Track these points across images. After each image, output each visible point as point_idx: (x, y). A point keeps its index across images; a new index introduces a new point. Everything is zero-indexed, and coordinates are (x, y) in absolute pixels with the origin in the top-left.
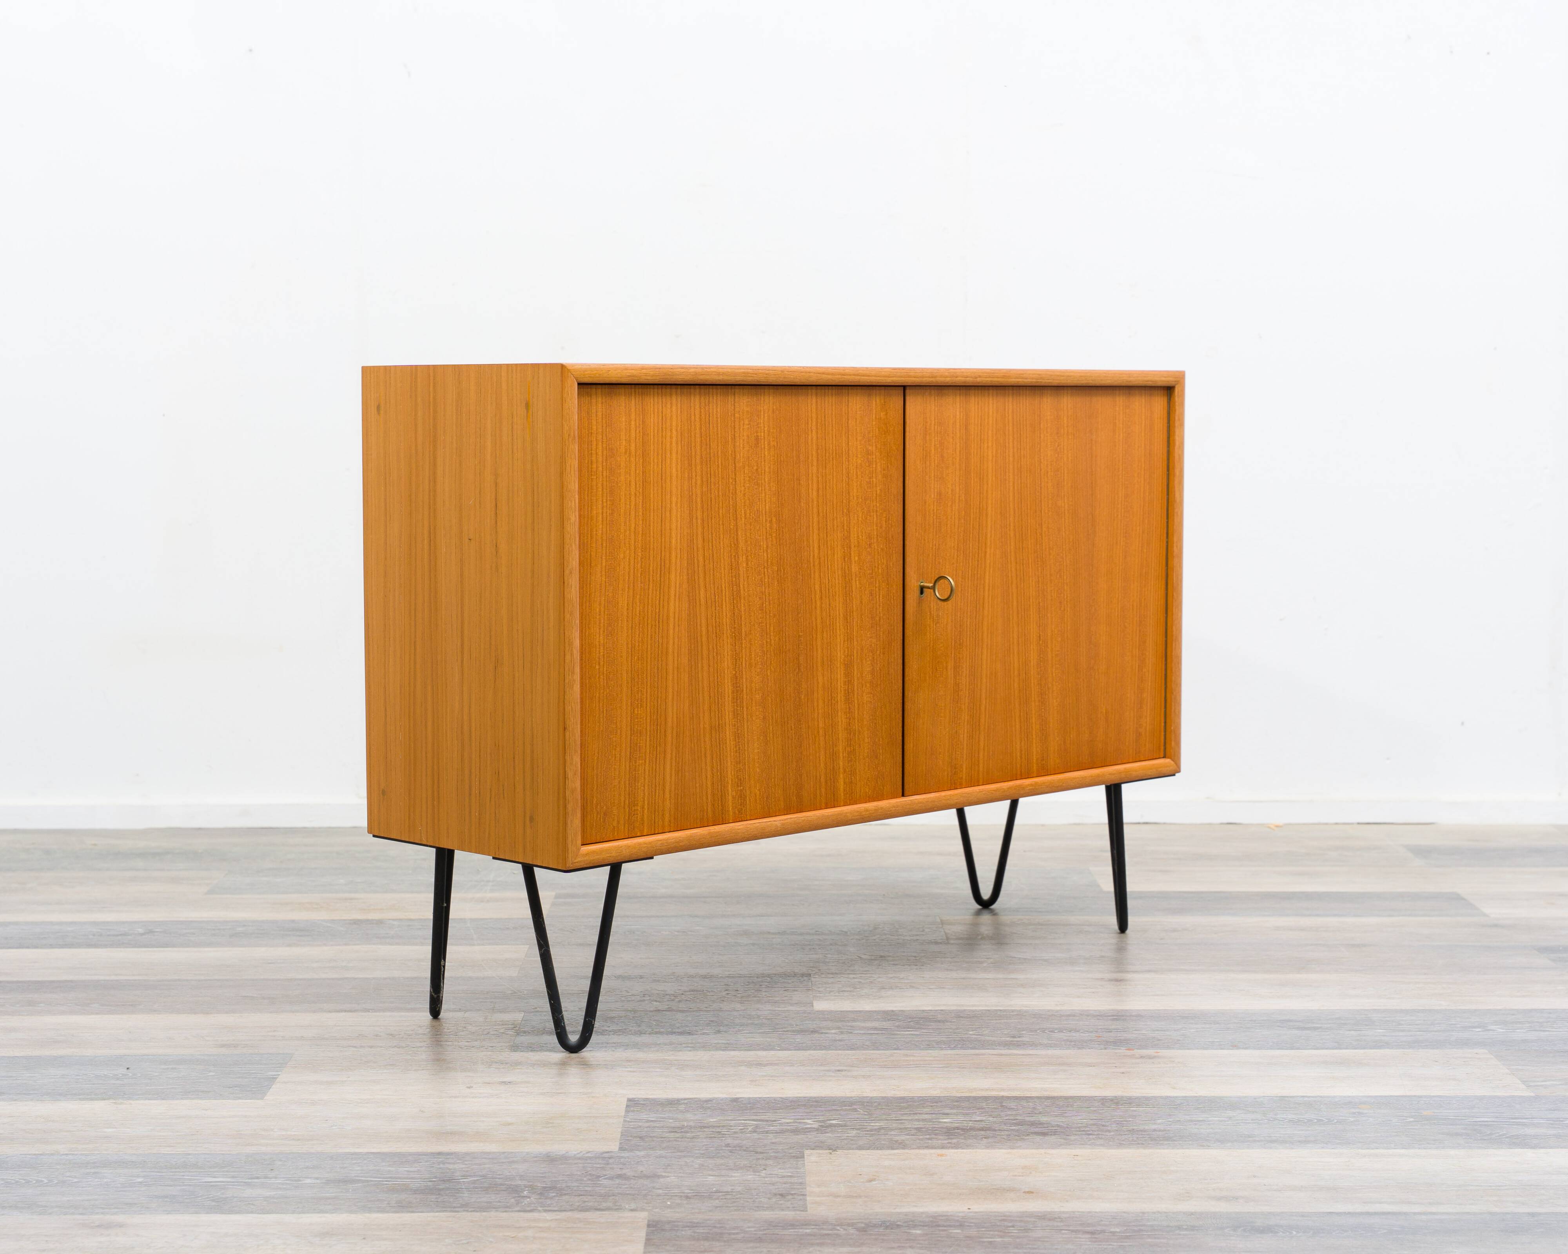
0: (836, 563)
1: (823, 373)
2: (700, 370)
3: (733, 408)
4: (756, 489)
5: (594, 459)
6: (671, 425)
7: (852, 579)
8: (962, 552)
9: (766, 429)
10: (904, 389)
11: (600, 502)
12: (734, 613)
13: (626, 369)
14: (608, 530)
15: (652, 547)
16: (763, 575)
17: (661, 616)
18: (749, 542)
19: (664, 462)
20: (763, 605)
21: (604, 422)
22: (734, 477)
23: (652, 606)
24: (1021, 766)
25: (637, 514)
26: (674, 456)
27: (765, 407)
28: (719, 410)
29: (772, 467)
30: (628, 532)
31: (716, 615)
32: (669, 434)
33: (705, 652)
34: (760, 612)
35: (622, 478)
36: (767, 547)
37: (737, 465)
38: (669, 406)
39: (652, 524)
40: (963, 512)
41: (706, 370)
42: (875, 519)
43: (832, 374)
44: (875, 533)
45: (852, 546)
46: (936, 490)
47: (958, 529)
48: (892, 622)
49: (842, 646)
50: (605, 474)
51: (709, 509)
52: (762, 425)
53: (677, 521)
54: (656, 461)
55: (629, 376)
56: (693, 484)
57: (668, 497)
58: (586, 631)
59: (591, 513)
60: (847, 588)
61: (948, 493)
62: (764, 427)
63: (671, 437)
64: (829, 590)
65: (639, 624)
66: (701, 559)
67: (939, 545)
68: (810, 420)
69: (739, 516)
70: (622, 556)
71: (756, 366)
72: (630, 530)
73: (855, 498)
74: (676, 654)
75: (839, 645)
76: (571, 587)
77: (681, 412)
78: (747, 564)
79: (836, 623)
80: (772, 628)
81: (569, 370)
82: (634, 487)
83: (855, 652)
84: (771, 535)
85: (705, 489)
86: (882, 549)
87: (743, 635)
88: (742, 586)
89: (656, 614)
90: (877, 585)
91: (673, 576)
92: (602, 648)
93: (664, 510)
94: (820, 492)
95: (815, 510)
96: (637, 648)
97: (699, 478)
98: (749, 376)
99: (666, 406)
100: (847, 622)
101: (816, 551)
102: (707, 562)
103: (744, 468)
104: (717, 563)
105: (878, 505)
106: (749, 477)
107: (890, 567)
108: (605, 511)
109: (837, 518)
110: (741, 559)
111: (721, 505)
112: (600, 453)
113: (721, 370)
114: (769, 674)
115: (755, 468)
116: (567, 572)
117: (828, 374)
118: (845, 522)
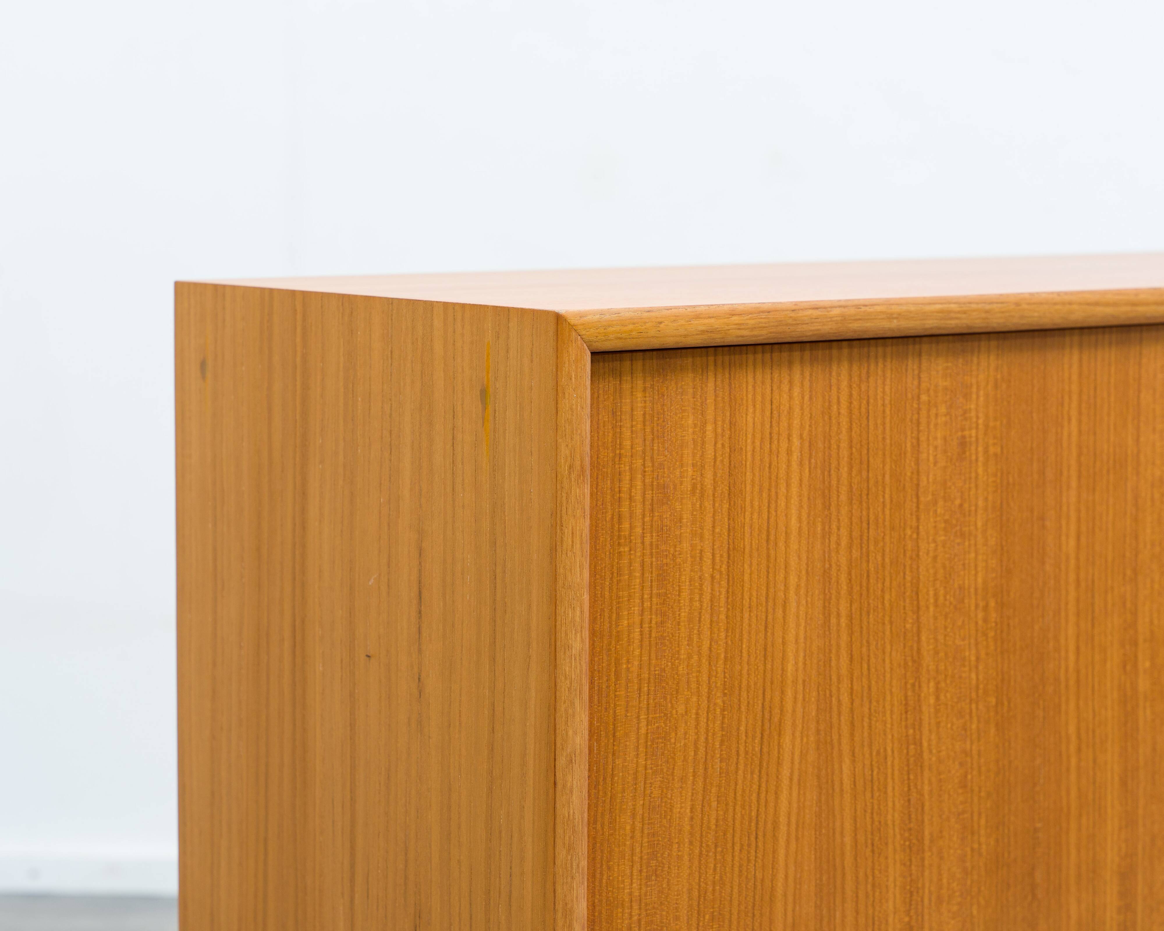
0: (1109, 677)
2: (852, 311)
3: (916, 383)
4: (958, 544)
5: (625, 509)
6: (790, 427)
7: (1138, 706)
9: (981, 421)
11: (637, 601)
12: (909, 800)
13: (698, 317)
14: (653, 656)
15: (744, 683)
16: (967, 717)
17: (761, 824)
18: (942, 654)
19: (773, 506)
20: (966, 776)
21: (648, 430)
22: (914, 524)
23: (743, 807)
25: (715, 619)
26: (794, 490)
27: (982, 377)
28: (887, 388)
29: (990, 498)
30: (696, 657)
31: (873, 809)
32: (784, 445)
33: (849, 886)
34: (960, 791)
35: (686, 545)
36: (978, 659)
37: (922, 499)
38: (785, 387)
39: (745, 636)
41: (863, 309)
43: (1115, 304)
45: (1140, 641)
49: (1115, 838)
50: (647, 540)
51: (864, 593)
52: (973, 414)
53: (798, 625)
54: (756, 504)
55: (703, 332)
56: (833, 546)
57: (781, 576)
58: (601, 874)
59: (617, 626)
60: (1129, 724)
62: (978, 418)
63: (789, 452)
64: (1093, 731)
65: (716, 846)
66: (845, 699)
68: (1066, 398)
69: (922, 603)
70: (681, 709)
71: (965, 297)
72: (699, 654)
73: (1149, 546)
74: (790, 899)
75: (1110, 838)
76: (571, 792)
77: (811, 398)
78: (937, 698)
79: (1106, 795)
80: (983, 822)
81: (572, 327)
82: (709, 562)
83: (1140, 847)
84: (985, 634)
85: (855, 554)
87: (927, 842)
88: (925, 744)
89: (750, 822)
91: (787, 740)
92: (635, 906)
93: (770, 604)
94: (1083, 539)
95: (1072, 577)
96: (710, 895)
97: (844, 532)
98: (952, 319)
99: (779, 387)
100: (1127, 791)
101: (1072, 657)
102: (857, 702)
103: (935, 503)
104: (878, 702)
106: (946, 521)
108: (647, 618)
109: (1112, 588)
110: (925, 689)
111: (887, 583)
112: (638, 497)
113: (895, 309)
114: (975, 912)
115: (958, 502)
116: (561, 761)
117: (1107, 304)
118: (1128, 596)
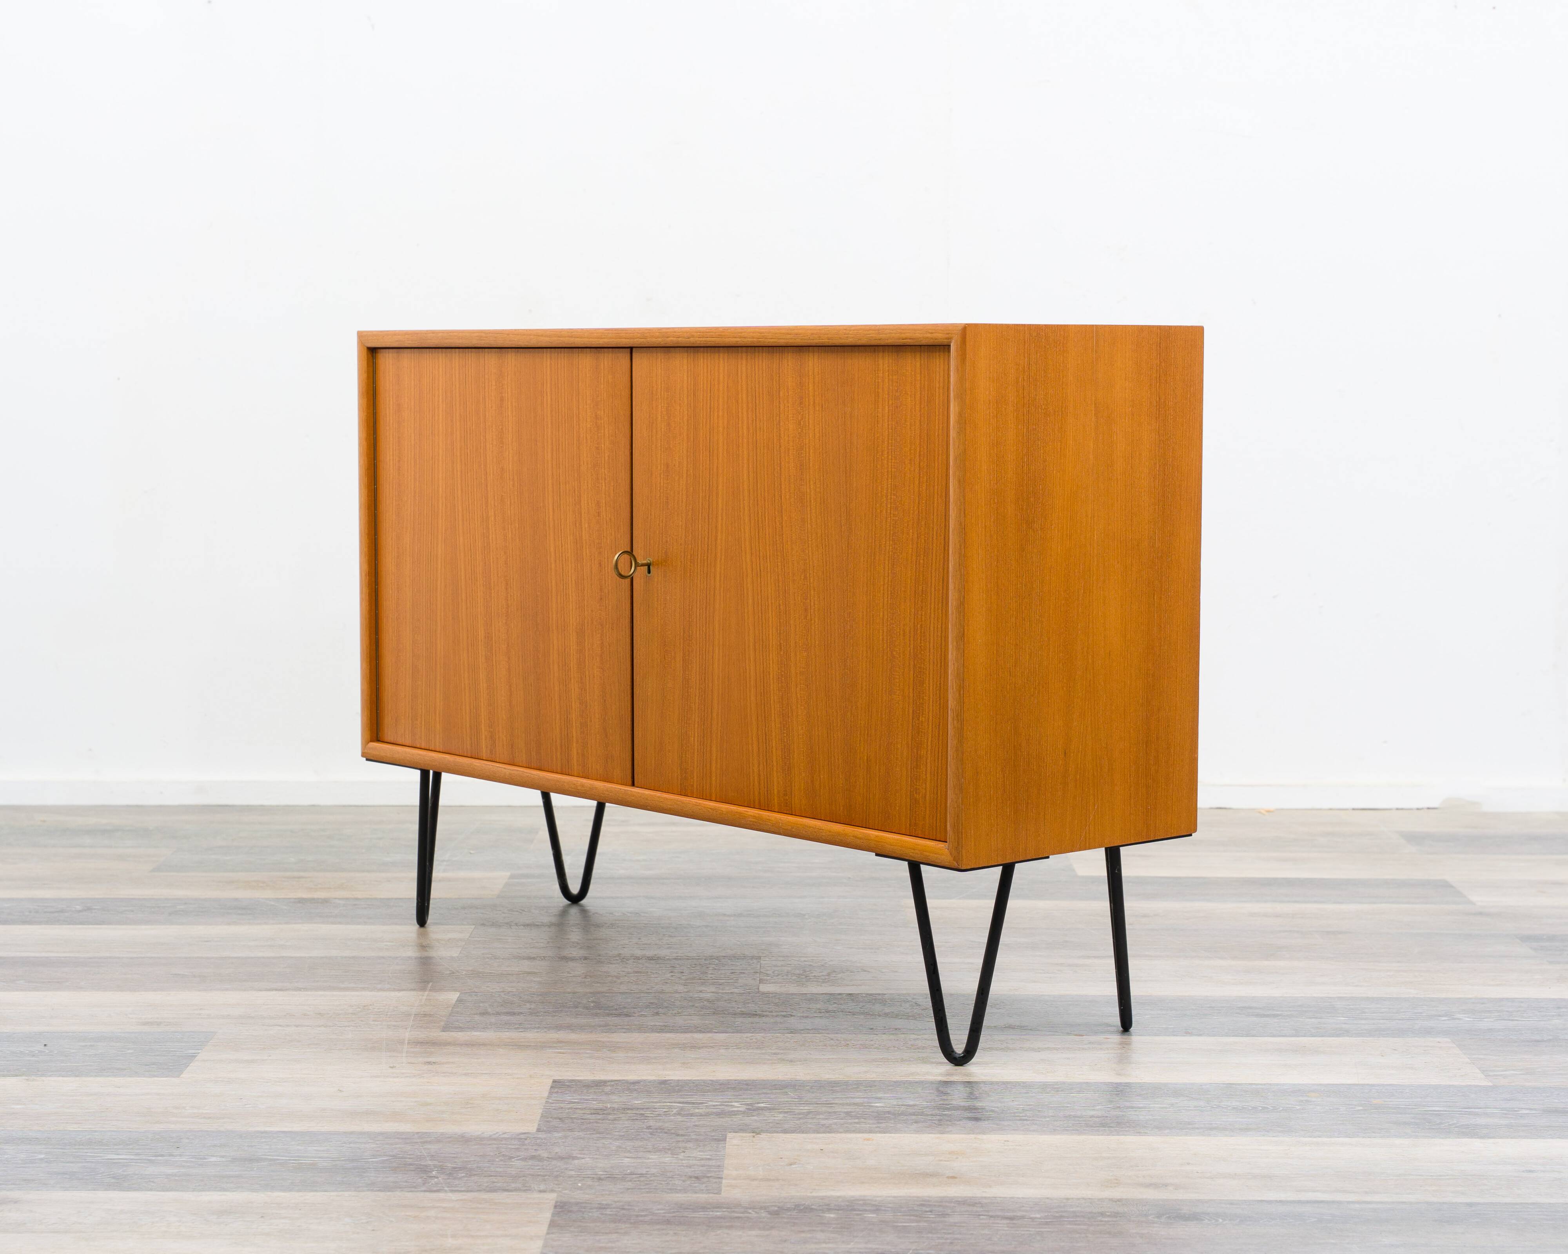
0: (568, 529)
3: (483, 369)
4: (502, 447)
6: (439, 384)
7: (583, 547)
9: (509, 390)
10: (632, 350)
12: (485, 563)
14: (397, 474)
16: (507, 531)
17: (432, 556)
18: (496, 498)
19: (434, 418)
20: (507, 559)
22: (484, 434)
23: (426, 546)
24: (760, 793)
25: (416, 463)
26: (441, 412)
27: (509, 369)
28: (473, 371)
29: (514, 427)
30: (410, 478)
31: (472, 563)
32: (437, 392)
33: (464, 595)
34: (505, 565)
35: (406, 430)
36: (511, 504)
37: (487, 423)
39: (425, 472)
40: (692, 489)
42: (604, 487)
44: (604, 501)
45: (583, 513)
46: (663, 461)
47: (686, 507)
49: (574, 612)
50: (395, 426)
51: (466, 462)
52: (506, 386)
53: (443, 472)
54: (428, 416)
56: (454, 439)
60: (579, 555)
61: (674, 465)
62: (508, 388)
63: (439, 395)
64: (562, 553)
65: (418, 560)
66: (460, 509)
67: (666, 521)
69: (488, 472)
70: (406, 498)
71: (489, 330)
72: (411, 476)
73: (585, 463)
75: (571, 612)
77: (446, 372)
78: (495, 518)
79: (569, 588)
80: (515, 583)
82: (413, 439)
83: (586, 622)
85: (463, 444)
87: (492, 585)
88: (491, 539)
89: (428, 554)
91: (440, 521)
93: (433, 461)
94: (554, 454)
95: (550, 472)
96: (416, 581)
97: (458, 434)
100: (579, 589)
101: (551, 513)
102: (464, 512)
103: (492, 426)
104: (472, 514)
105: (606, 472)
106: (496, 435)
109: (568, 482)
110: (490, 514)
111: (475, 459)
114: (512, 627)
115: (501, 427)
117: (546, 336)
118: (576, 488)
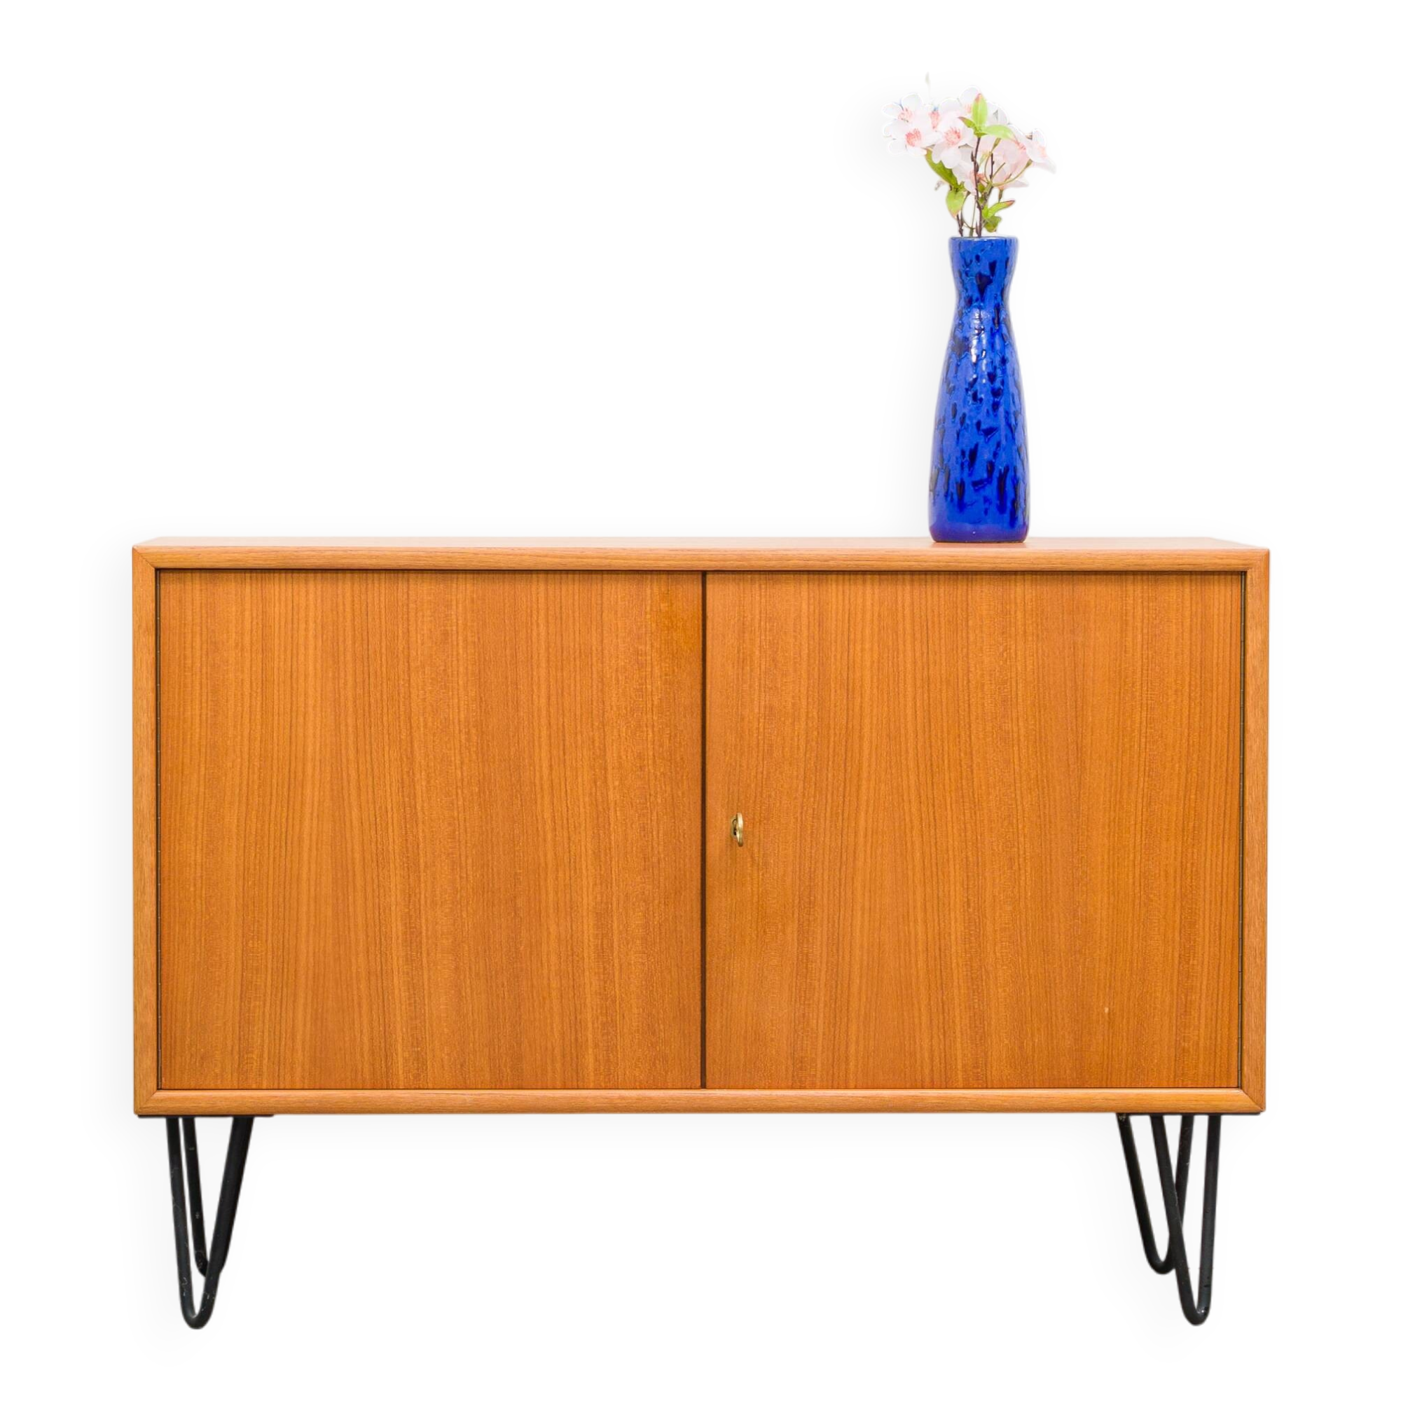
0: (580, 788)
1: (546, 556)
2: (340, 553)
3: (405, 596)
4: (444, 693)
5: (188, 653)
6: (307, 616)
7: (609, 809)
8: (813, 784)
9: (460, 622)
10: (704, 573)
11: (198, 702)
12: (406, 840)
14: (209, 733)
15: (275, 756)
16: (454, 797)
17: (289, 837)
18: (431, 757)
19: (295, 659)
20: (454, 832)
21: (204, 611)
22: (407, 678)
23: (276, 825)
24: (932, 1070)
25: (253, 717)
26: (311, 651)
27: (460, 596)
29: (470, 668)
30: (239, 737)
31: (377, 841)
32: (303, 626)
33: (359, 882)
34: (449, 840)
35: (231, 675)
36: (462, 763)
37: (412, 664)
38: (303, 593)
39: (275, 729)
40: (816, 733)
42: (650, 736)
43: (561, 557)
44: (651, 753)
45: (610, 768)
46: (763, 703)
47: (805, 754)
48: (681, 865)
49: (591, 890)
50: (204, 671)
51: (367, 714)
52: (454, 617)
53: (315, 728)
54: (282, 657)
55: (229, 561)
56: (341, 685)
57: (302, 699)
58: (175, 848)
59: (184, 714)
60: (600, 820)
61: (785, 707)
62: (457, 620)
63: (306, 630)
64: (568, 819)
65: (256, 844)
66: (353, 774)
67: (769, 773)
68: (535, 612)
69: (414, 725)
70: (230, 764)
72: (242, 736)
73: (615, 709)
74: (312, 883)
75: (585, 889)
76: (142, 796)
77: (322, 601)
78: (428, 782)
79: (581, 861)
80: (470, 861)
81: (140, 554)
82: (248, 686)
83: (614, 899)
84: (468, 749)
85: (359, 691)
86: (664, 774)
87: (422, 866)
88: (419, 808)
89: (281, 835)
90: (654, 818)
91: (308, 792)
93: (294, 714)
94: (553, 699)
95: (544, 721)
96: (252, 871)
97: (350, 679)
99: (298, 594)
100: (600, 861)
101: (546, 771)
102: (362, 777)
103: (424, 667)
104: (379, 778)
105: (655, 718)
106: (432, 679)
107: (678, 797)
108: (204, 712)
109: (581, 732)
110: (418, 776)
111: (385, 710)
112: (198, 647)
113: (373, 553)
114: (464, 916)
115: (442, 668)
117: (555, 557)
118: (596, 738)
